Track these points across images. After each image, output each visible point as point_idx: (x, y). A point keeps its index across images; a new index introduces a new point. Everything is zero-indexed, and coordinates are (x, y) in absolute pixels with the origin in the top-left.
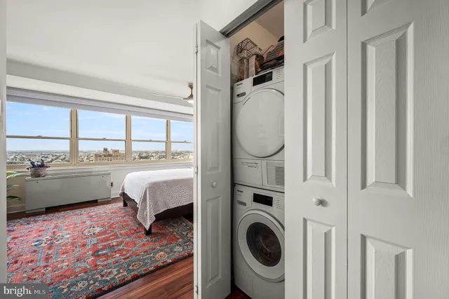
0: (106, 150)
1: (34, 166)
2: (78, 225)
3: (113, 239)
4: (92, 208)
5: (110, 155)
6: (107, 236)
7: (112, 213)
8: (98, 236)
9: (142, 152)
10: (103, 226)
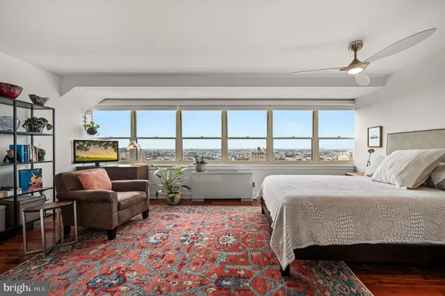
0: (259, 148)
1: (198, 162)
2: (218, 226)
3: (243, 264)
4: (234, 208)
5: (262, 153)
6: (238, 254)
7: (250, 219)
8: (230, 250)
9: (288, 151)
10: (237, 236)
